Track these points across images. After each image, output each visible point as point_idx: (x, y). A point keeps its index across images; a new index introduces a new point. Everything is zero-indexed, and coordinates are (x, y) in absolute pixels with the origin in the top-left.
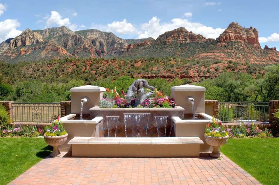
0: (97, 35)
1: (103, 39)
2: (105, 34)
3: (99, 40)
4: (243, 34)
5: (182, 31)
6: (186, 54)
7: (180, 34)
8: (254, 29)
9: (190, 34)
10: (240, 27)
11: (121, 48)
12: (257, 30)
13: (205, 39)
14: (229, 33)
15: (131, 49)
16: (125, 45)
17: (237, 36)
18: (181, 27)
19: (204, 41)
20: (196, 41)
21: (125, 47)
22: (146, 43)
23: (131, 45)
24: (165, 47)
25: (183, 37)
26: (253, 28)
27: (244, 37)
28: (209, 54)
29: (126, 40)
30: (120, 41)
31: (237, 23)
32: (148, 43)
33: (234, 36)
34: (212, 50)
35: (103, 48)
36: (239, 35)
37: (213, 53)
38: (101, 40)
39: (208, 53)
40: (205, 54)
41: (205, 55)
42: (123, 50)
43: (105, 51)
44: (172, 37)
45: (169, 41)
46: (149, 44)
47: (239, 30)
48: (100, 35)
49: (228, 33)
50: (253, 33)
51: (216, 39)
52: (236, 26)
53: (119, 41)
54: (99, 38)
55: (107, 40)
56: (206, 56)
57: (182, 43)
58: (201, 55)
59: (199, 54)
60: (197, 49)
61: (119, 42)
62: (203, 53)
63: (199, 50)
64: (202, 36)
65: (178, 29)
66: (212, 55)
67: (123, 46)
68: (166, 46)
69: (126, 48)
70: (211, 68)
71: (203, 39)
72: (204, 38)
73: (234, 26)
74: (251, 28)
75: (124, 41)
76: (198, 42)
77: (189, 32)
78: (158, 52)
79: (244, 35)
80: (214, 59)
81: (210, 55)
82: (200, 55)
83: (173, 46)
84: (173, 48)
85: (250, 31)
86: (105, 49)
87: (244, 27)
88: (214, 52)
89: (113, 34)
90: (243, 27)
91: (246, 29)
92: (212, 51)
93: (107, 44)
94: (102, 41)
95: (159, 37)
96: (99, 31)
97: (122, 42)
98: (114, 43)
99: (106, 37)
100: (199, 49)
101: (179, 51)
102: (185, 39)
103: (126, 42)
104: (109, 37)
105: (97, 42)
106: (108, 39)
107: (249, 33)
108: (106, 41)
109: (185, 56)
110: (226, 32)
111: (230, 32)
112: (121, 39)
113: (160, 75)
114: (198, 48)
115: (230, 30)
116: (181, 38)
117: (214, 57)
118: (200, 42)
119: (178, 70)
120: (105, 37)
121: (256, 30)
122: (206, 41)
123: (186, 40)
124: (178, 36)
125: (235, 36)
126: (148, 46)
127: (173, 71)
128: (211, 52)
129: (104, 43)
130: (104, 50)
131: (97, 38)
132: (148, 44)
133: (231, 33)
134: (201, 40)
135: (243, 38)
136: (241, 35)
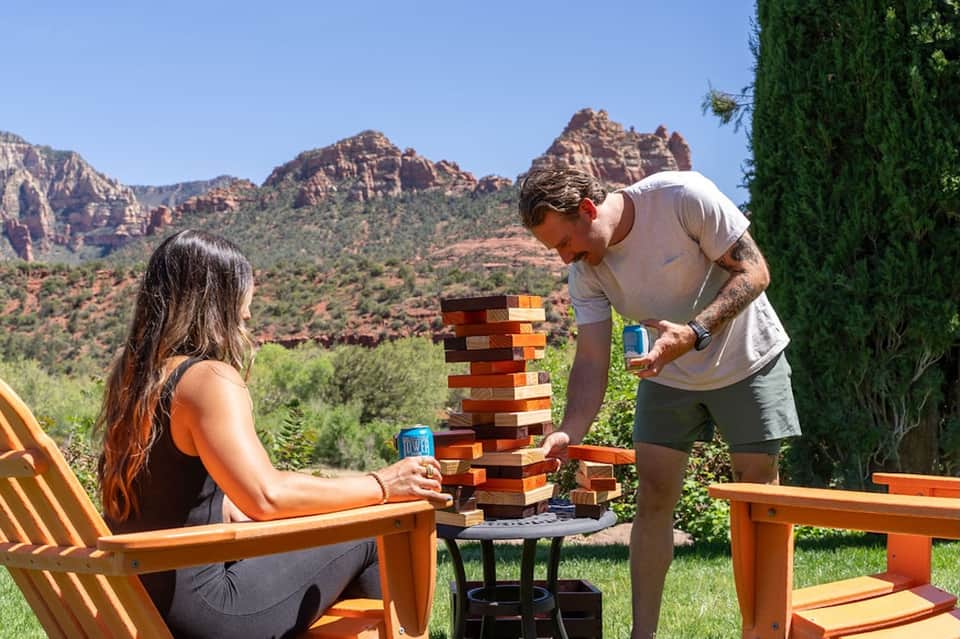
0: (10, 155)
1: (36, 176)
2: (45, 156)
3: (20, 181)
4: (629, 157)
5: (372, 148)
6: (392, 243)
7: (365, 160)
8: (675, 135)
9: (409, 158)
10: (614, 128)
11: (116, 220)
12: (685, 142)
13: (469, 179)
14: (572, 152)
15: (165, 228)
16: (131, 207)
17: (602, 167)
18: (369, 132)
19: (465, 189)
20: (433, 188)
21: (132, 216)
22: (219, 199)
23: (162, 211)
24: (303, 215)
25: (375, 171)
26: (669, 134)
27: (635, 169)
28: (492, 242)
29: (133, 188)
30: (112, 191)
31: (601, 111)
32: (228, 202)
33: (592, 164)
34: (504, 226)
35: (40, 218)
36: (613, 162)
37: (510, 236)
38: (26, 182)
39: (486, 237)
40: (474, 245)
41: (477, 245)
42: (122, 230)
43: (46, 229)
44: (328, 173)
45: (317, 193)
46: (231, 203)
47: (610, 142)
48: (21, 156)
49: (567, 155)
50: (668, 153)
51: (514, 181)
52: (598, 125)
53: (107, 191)
54: (17, 173)
55: (52, 185)
56: (479, 252)
57: (373, 199)
58: (458, 245)
59: (449, 242)
60: (437, 222)
61: (107, 196)
62: (467, 238)
63: (446, 227)
64: (456, 167)
65: (354, 140)
66: (503, 248)
67: (123, 214)
68: (305, 211)
69: (134, 220)
70: (555, 303)
71: (460, 181)
72: (464, 174)
73: (591, 123)
74: (660, 132)
75: (126, 192)
76: (440, 194)
77: (403, 152)
78: (275, 236)
79: (632, 161)
80: (515, 261)
81: (497, 245)
82: (453, 247)
83: (336, 213)
84: (335, 220)
85: (658, 146)
86: (44, 221)
87: (632, 129)
88: (513, 234)
89: (79, 157)
90: (629, 130)
91: (642, 136)
92: (502, 230)
93: (54, 198)
94: (31, 184)
95: (274, 172)
96: (17, 140)
97: (118, 196)
98: (85, 199)
99: (49, 168)
100: (445, 223)
101: (363, 232)
102: (387, 180)
103: (134, 197)
104: (62, 170)
105: (9, 188)
106: (59, 177)
107: (653, 153)
108: (48, 184)
109: (389, 251)
110: (560, 151)
111: (576, 148)
112: (112, 183)
113: (345, 332)
114: (443, 220)
115: (575, 142)
116: (367, 179)
117: (513, 253)
118: (449, 193)
119: (419, 313)
120: (44, 167)
121: (681, 140)
122: (472, 187)
123: (390, 184)
124: (355, 168)
125: (598, 166)
126: (230, 215)
127: (398, 318)
128: (501, 236)
129: (41, 194)
130: (41, 225)
131: (11, 172)
132: (227, 206)
133: (581, 152)
134: (455, 185)
135: (629, 174)
136: (622, 160)
